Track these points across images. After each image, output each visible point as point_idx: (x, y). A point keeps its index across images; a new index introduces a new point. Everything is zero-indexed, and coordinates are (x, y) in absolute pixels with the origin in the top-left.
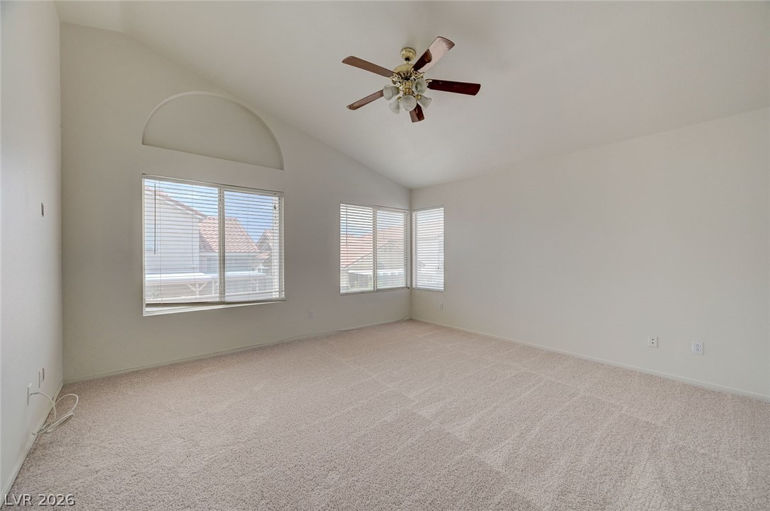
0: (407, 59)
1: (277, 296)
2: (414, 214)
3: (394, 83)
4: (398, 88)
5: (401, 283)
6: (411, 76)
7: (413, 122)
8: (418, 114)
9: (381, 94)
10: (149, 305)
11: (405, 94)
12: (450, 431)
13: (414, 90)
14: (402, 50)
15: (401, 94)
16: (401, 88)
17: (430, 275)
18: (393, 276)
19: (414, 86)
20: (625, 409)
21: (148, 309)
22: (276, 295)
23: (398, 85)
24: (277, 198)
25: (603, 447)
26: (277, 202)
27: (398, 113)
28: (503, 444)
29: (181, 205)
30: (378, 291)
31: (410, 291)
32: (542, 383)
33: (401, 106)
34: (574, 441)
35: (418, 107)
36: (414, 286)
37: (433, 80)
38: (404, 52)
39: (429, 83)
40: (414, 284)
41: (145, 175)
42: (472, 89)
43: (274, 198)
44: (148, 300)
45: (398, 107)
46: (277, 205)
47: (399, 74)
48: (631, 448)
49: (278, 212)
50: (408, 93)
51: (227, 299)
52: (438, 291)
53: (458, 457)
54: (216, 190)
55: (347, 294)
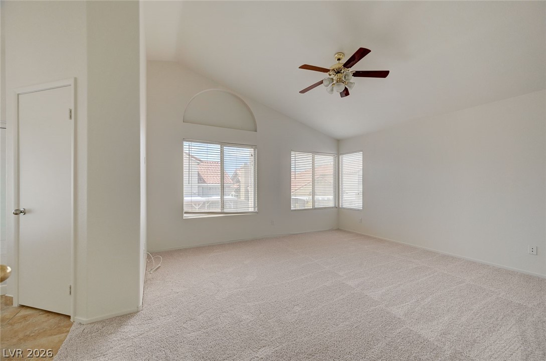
0: (339, 59)
1: (253, 210)
2: (340, 157)
3: (330, 75)
4: (332, 79)
5: (331, 204)
6: (341, 71)
7: (341, 97)
8: (346, 93)
9: (321, 82)
10: (186, 213)
11: (337, 82)
12: (368, 294)
13: (343, 79)
14: (335, 55)
15: (335, 82)
16: (334, 78)
17: (352, 198)
18: (326, 199)
19: (343, 77)
20: (502, 294)
21: (185, 215)
22: (251, 210)
23: (332, 76)
24: (253, 150)
25: (479, 314)
26: (253, 152)
27: (332, 93)
28: (404, 305)
29: (194, 158)
30: (315, 209)
31: (338, 210)
32: (436, 274)
33: (334, 89)
34: (457, 308)
35: (346, 89)
36: (340, 206)
37: (356, 72)
38: (336, 56)
39: (353, 73)
40: (340, 205)
41: (184, 140)
42: (383, 74)
43: (251, 149)
44: (185, 209)
45: (332, 90)
46: (253, 154)
47: (333, 70)
48: (501, 317)
49: (253, 158)
50: (340, 81)
51: (225, 211)
52: (358, 210)
53: (372, 308)
54: (219, 146)
55: (295, 210)
